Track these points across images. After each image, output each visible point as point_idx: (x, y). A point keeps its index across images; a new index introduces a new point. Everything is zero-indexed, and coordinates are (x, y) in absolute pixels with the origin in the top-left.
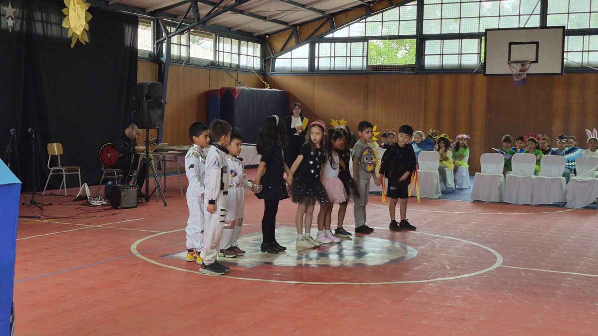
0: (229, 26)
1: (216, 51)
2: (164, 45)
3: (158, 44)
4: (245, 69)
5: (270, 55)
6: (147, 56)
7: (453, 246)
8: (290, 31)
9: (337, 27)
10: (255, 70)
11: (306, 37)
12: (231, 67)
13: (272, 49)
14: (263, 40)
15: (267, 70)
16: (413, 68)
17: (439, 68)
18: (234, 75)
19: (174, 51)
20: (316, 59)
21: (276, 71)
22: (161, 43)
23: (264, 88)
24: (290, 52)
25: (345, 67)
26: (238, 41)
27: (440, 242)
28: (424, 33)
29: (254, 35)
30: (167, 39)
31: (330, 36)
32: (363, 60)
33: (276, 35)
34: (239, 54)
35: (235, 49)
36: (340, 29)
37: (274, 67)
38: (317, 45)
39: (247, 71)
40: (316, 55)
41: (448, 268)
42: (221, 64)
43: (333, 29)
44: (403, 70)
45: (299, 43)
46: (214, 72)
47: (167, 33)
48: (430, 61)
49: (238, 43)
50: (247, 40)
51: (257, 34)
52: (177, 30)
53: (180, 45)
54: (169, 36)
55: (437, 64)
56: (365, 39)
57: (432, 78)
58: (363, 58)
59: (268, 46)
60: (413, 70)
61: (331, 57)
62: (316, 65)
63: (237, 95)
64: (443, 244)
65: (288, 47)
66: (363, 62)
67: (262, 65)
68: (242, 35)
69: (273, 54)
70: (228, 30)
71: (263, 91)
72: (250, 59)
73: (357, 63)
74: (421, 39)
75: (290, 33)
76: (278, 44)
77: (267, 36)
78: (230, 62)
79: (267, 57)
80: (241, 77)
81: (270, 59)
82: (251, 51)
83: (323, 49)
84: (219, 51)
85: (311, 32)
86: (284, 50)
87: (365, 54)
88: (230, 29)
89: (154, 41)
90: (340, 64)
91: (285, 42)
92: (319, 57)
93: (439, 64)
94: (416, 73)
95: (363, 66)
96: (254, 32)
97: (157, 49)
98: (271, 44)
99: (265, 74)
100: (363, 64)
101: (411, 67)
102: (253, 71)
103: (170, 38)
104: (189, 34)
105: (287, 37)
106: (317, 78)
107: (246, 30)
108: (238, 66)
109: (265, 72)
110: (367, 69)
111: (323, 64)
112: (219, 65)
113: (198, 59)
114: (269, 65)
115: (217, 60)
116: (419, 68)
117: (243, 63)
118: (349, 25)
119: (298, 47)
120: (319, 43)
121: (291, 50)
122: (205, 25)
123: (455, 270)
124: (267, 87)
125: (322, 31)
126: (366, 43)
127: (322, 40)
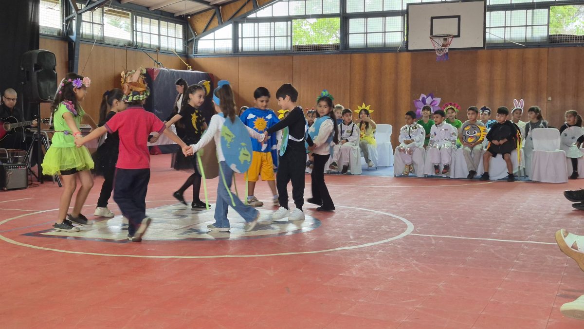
0: (147, 5)
1: (133, 30)
2: (74, 23)
3: (67, 22)
4: (165, 51)
5: (192, 37)
6: (56, 34)
7: (363, 217)
8: (213, 11)
9: (260, 6)
10: (176, 52)
11: (229, 18)
12: (150, 48)
13: (194, 30)
14: (185, 20)
15: (190, 52)
16: (337, 47)
17: (363, 47)
18: (154, 56)
19: (86, 29)
20: (240, 40)
21: (199, 53)
22: (71, 20)
23: (187, 70)
24: (213, 33)
25: (269, 48)
26: (157, 21)
27: (350, 213)
28: (348, 11)
29: (175, 15)
30: (76, 16)
31: (252, 16)
32: (287, 40)
33: (199, 16)
34: (159, 35)
35: (154, 30)
36: (263, 9)
37: (197, 49)
38: (240, 25)
39: (168, 52)
40: (240, 36)
41: (351, 237)
42: (139, 45)
43: (256, 8)
44: (328, 49)
45: (222, 23)
46: (131, 52)
47: (77, 10)
48: (355, 40)
49: (157, 23)
50: (168, 21)
51: (177, 15)
52: (87, 6)
53: (93, 23)
54: (79, 12)
55: (361, 43)
56: (289, 19)
57: (357, 57)
58: (287, 38)
59: (190, 26)
60: (337, 49)
61: (254, 37)
62: (240, 46)
63: (155, 76)
64: (353, 215)
65: (211, 27)
66: (287, 42)
67: (184, 47)
68: (161, 15)
69: (196, 36)
70: (146, 9)
71: (185, 72)
72: (172, 40)
73: (282, 44)
74: (345, 18)
75: (212, 14)
76: (200, 25)
77: (189, 17)
78: (149, 43)
79: (189, 39)
80: (162, 58)
81: (192, 40)
82: (172, 32)
83: (246, 29)
84: (136, 31)
85: (234, 12)
86: (206, 31)
87: (289, 34)
88: (148, 8)
89: (63, 18)
90: (265, 45)
91: (207, 23)
92: (242, 38)
93: (363, 43)
94: (341, 53)
95: (287, 46)
96: (174, 12)
97: (66, 26)
98: (194, 25)
99: (187, 57)
100: (287, 44)
101: (336, 47)
102: (175, 53)
103: (80, 14)
104: (103, 12)
105: (210, 17)
106: (241, 59)
107: (165, 9)
108: (159, 48)
109: (188, 54)
110: (291, 49)
111: (247, 45)
112: (137, 45)
113: (113, 39)
114: (192, 47)
115: (135, 40)
116: (344, 47)
117: (164, 45)
118: (272, 5)
119: (221, 28)
120: (242, 23)
121: (213, 31)
122: (120, 3)
123: (359, 239)
124: (189, 69)
125: (245, 10)
126: (289, 23)
127: (244, 19)
